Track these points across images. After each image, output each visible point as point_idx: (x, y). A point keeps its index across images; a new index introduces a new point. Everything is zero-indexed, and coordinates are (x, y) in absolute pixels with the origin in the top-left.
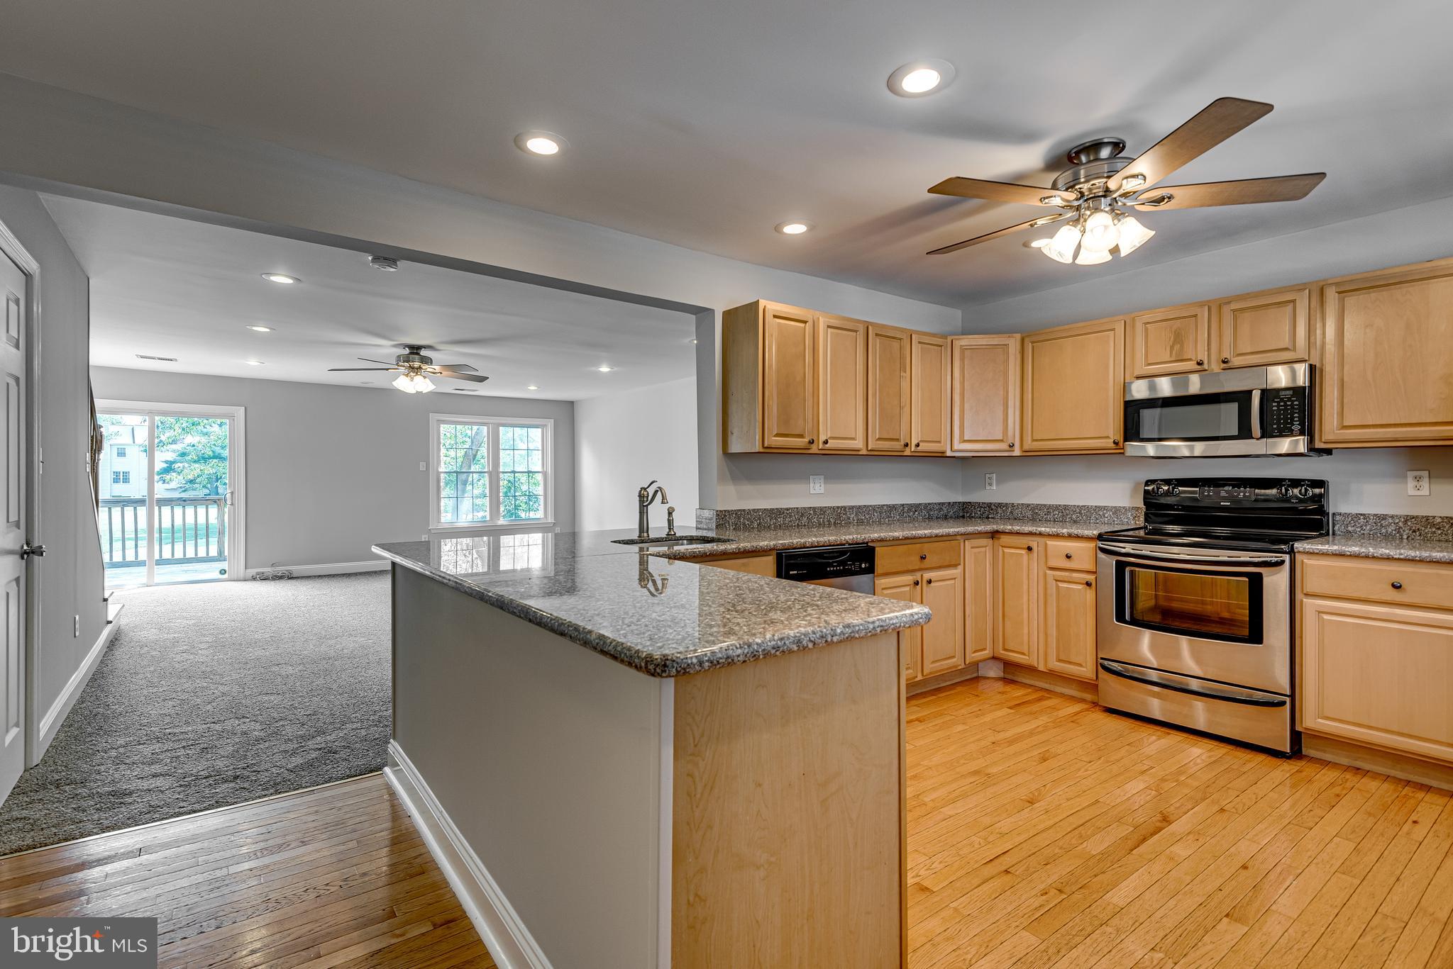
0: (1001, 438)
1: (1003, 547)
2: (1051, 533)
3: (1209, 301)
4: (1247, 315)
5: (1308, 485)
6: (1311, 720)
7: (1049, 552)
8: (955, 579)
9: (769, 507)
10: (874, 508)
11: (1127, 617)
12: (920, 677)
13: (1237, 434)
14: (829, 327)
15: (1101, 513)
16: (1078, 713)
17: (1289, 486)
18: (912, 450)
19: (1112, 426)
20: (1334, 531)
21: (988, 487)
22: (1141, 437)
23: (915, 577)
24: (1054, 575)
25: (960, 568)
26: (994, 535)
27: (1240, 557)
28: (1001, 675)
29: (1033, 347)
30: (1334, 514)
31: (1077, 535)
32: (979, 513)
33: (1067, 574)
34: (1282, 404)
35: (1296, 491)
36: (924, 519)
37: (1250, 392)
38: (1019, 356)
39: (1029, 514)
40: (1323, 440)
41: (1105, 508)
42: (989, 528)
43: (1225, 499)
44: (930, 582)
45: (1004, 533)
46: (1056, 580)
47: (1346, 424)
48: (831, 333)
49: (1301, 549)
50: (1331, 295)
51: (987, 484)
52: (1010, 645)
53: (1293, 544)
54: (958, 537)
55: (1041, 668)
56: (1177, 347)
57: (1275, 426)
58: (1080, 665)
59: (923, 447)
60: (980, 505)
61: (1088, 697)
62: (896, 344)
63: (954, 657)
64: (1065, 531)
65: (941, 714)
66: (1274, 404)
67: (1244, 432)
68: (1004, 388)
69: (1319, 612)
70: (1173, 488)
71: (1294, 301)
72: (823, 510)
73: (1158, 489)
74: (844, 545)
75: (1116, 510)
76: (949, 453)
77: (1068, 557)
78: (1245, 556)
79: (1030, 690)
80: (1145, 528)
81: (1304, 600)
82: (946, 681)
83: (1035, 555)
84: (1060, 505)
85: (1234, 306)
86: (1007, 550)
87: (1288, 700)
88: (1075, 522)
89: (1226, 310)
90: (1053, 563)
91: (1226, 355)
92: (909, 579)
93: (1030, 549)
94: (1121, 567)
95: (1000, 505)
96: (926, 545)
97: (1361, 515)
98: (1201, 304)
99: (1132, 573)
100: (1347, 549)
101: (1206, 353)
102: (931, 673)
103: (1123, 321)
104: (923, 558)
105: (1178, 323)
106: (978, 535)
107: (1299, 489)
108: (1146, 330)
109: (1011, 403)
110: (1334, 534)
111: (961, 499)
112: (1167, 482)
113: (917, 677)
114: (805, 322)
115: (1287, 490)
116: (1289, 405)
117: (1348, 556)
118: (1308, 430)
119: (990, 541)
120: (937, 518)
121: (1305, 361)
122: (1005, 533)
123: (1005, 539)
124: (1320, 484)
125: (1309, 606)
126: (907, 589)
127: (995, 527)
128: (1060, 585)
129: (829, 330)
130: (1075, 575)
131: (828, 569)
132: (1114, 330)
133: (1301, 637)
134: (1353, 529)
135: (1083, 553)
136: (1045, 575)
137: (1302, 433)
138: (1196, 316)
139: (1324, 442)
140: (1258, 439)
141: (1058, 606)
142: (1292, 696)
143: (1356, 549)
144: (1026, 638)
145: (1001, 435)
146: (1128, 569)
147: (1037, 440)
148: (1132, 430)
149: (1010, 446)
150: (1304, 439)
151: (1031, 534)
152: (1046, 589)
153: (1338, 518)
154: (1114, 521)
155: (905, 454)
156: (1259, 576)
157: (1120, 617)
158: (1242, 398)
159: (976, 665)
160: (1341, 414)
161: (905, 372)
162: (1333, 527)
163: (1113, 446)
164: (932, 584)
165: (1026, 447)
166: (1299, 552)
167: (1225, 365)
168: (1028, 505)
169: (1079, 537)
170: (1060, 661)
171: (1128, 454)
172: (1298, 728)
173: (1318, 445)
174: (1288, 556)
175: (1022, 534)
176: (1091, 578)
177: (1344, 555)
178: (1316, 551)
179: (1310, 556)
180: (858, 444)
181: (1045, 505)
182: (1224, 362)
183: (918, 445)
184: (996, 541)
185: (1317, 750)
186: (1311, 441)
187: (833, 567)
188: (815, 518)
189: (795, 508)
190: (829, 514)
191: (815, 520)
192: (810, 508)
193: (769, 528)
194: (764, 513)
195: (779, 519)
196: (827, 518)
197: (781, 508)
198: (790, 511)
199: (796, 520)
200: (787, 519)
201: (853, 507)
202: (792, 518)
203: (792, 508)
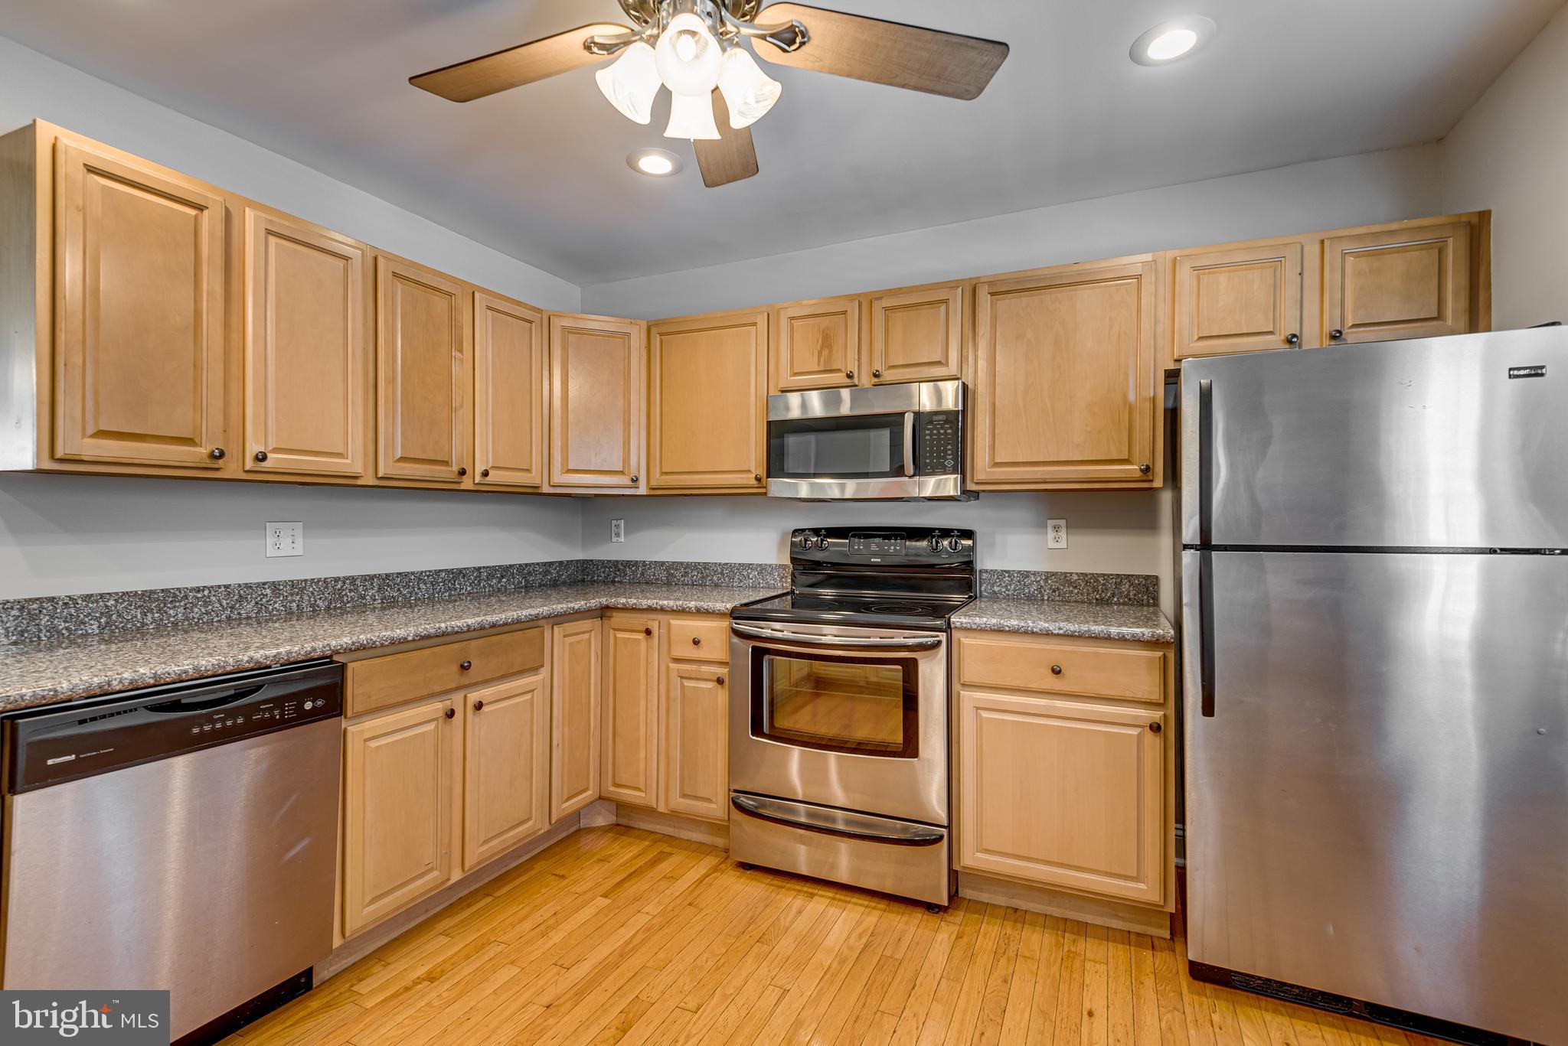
0: (621, 469)
1: (615, 630)
2: (675, 608)
3: (859, 295)
4: (899, 315)
5: (957, 536)
6: (970, 857)
7: (673, 637)
8: (533, 691)
9: (140, 588)
10: (420, 577)
11: (766, 729)
12: (457, 876)
13: (890, 470)
14: (269, 232)
15: (745, 573)
16: (700, 881)
17: (939, 536)
18: (476, 482)
19: (753, 456)
20: (980, 591)
21: (614, 540)
22: (786, 471)
23: (448, 703)
24: (678, 670)
25: (544, 672)
26: (604, 612)
27: (893, 638)
28: (613, 819)
29: (661, 341)
30: (981, 571)
31: (707, 610)
32: (603, 575)
33: (694, 667)
34: (935, 432)
35: (946, 543)
36: (518, 588)
37: (902, 414)
38: (644, 353)
39: (663, 576)
40: (975, 481)
41: (749, 566)
42: (593, 603)
43: (876, 555)
44: (479, 706)
45: (615, 609)
46: (682, 678)
47: (998, 460)
48: (276, 243)
49: (958, 624)
50: (984, 298)
51: (613, 535)
52: (624, 777)
53: (950, 618)
54: (542, 622)
55: (662, 809)
56: (825, 353)
57: (928, 461)
58: (709, 800)
59: (494, 477)
60: (604, 564)
61: (720, 842)
62: (440, 304)
63: (529, 819)
64: (692, 604)
65: (480, 947)
66: (928, 432)
67: (898, 471)
68: (624, 397)
69: (978, 708)
70: (822, 541)
71: (946, 301)
72: (297, 587)
73: (806, 540)
74: (270, 667)
75: (762, 569)
76: (546, 489)
77: (696, 642)
78: (899, 637)
79: (647, 843)
80: (793, 592)
81: (961, 692)
82: (520, 856)
83: (656, 640)
84: (699, 563)
85: (887, 302)
86: (620, 635)
87: (944, 831)
88: (717, 585)
89: (878, 307)
90: (678, 652)
91: (877, 366)
92: (437, 707)
93: (648, 632)
94: (758, 654)
95: (628, 564)
96: (474, 643)
97: (1006, 572)
98: (851, 298)
99: (771, 662)
100: (1005, 624)
101: (856, 362)
102: (479, 863)
103: (766, 313)
104: (465, 668)
105: (826, 321)
106: (577, 616)
107: (950, 539)
108: (792, 327)
109: (634, 419)
110: (981, 596)
111: (580, 555)
112: (816, 532)
113: (449, 879)
114: (202, 208)
115: (937, 542)
116: (942, 434)
117: (1006, 631)
118: (960, 467)
119: (597, 622)
120: (540, 585)
121: (958, 379)
122: (618, 608)
123: (618, 619)
124: (968, 534)
125: (968, 699)
126: (431, 726)
127: (604, 601)
128: (686, 684)
129: (272, 240)
130: (705, 668)
131: (196, 730)
132: (754, 324)
133: (959, 743)
134: (998, 589)
135: (714, 634)
136: (668, 668)
137: (954, 472)
138: (845, 313)
139: (976, 483)
140: (910, 477)
141: (683, 716)
142: (949, 827)
143: (1014, 623)
144: (642, 766)
145: (621, 464)
146: (766, 658)
147: (666, 473)
148: (776, 464)
149: (632, 480)
150: (956, 479)
151: (650, 609)
152: (668, 691)
153: (985, 576)
154: (759, 583)
155: (463, 487)
156: (915, 661)
157: (757, 730)
158: (893, 421)
159: (577, 815)
160: (993, 447)
161: (461, 351)
162: (980, 587)
163: (754, 482)
164: (485, 709)
165: (654, 483)
166: (956, 628)
167: (876, 380)
168: (662, 564)
169: (709, 613)
170: (684, 796)
171: (770, 495)
172: (956, 867)
173: (971, 487)
174: (945, 634)
175: (639, 609)
176: (723, 671)
177: (1002, 631)
178: (974, 627)
179: (966, 633)
180: (354, 463)
181: (682, 563)
182: (876, 376)
183: (485, 474)
184: (606, 621)
185: (973, 888)
186: (963, 481)
187: (213, 722)
188: (275, 602)
189: (219, 587)
190: (312, 593)
191: (276, 605)
192: (264, 584)
193: (141, 631)
194: (124, 601)
195: (171, 612)
196: (310, 601)
197: (179, 589)
198: (206, 593)
199: (224, 609)
200: (196, 610)
201: (372, 578)
202: (210, 607)
203: (212, 587)
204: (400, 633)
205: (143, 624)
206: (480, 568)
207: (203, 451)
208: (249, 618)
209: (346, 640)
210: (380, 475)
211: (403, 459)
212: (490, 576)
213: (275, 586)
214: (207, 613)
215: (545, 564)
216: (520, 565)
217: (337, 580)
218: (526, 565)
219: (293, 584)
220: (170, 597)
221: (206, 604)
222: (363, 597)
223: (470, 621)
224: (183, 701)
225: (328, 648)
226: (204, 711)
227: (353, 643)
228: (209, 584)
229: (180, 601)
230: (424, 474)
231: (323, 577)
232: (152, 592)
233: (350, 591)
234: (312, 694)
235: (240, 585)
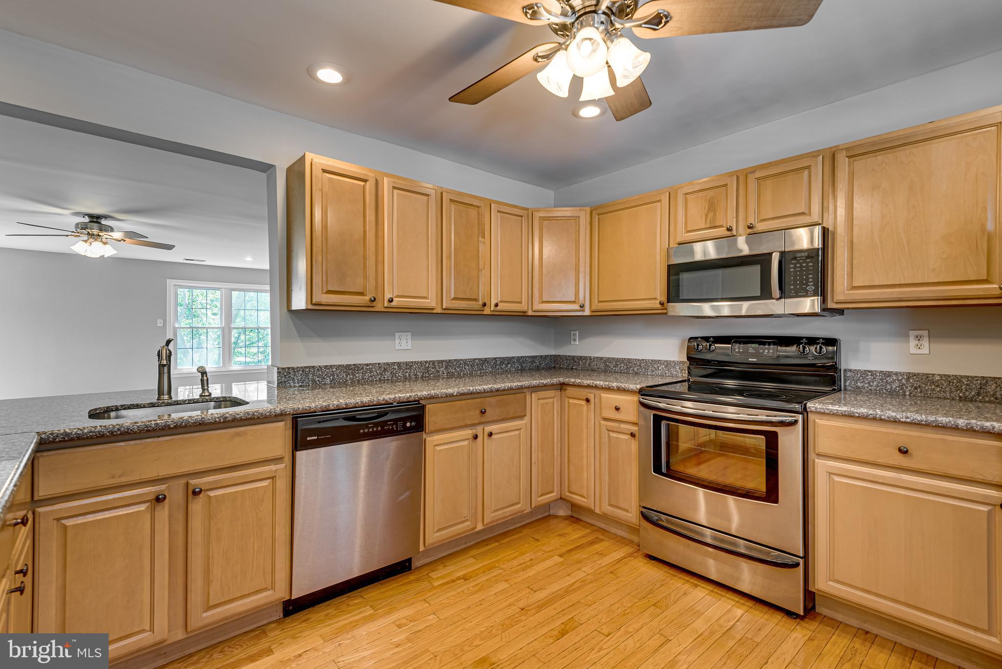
0: (574, 300)
1: (568, 397)
2: (604, 386)
3: (737, 171)
4: (769, 182)
5: (822, 343)
6: (822, 583)
7: (602, 404)
8: (520, 429)
9: (345, 363)
10: (465, 362)
11: (664, 470)
12: (480, 527)
13: (759, 295)
14: (394, 188)
15: (656, 366)
16: (620, 560)
17: (806, 344)
18: (492, 310)
19: (658, 289)
20: (845, 386)
21: (572, 343)
22: (681, 298)
23: (475, 431)
24: (606, 426)
25: (527, 419)
26: (562, 386)
27: (758, 416)
28: (569, 513)
29: (599, 218)
30: (845, 370)
31: (624, 388)
32: (566, 364)
33: (616, 424)
34: (798, 265)
35: (813, 348)
36: (517, 370)
37: (770, 254)
38: (588, 227)
39: (602, 366)
40: (835, 301)
41: (659, 362)
42: (555, 381)
43: (753, 356)
44: (490, 434)
45: (569, 385)
46: (608, 430)
47: (855, 284)
48: (397, 193)
49: (813, 409)
50: (842, 161)
51: (572, 340)
52: (574, 488)
53: (806, 404)
54: (525, 390)
55: (597, 511)
56: (711, 215)
57: (792, 287)
58: (627, 511)
59: (501, 307)
60: (567, 358)
61: (635, 539)
62: (473, 212)
63: (518, 503)
64: (615, 384)
65: (490, 568)
66: (792, 266)
67: (765, 293)
68: (576, 255)
69: (830, 473)
70: (710, 345)
71: (808, 167)
72: (409, 365)
73: (698, 345)
74: (392, 404)
75: (668, 364)
76: (530, 313)
77: (617, 409)
78: (762, 416)
79: (588, 531)
80: (689, 380)
81: (816, 460)
82: (515, 524)
83: (592, 406)
84: (625, 359)
85: (758, 174)
86: (571, 401)
87: (801, 561)
88: (636, 374)
89: (751, 178)
90: (607, 414)
91: (751, 220)
92: (468, 433)
93: (588, 400)
94: (657, 420)
95: (581, 358)
96: (488, 399)
97: (869, 371)
98: (730, 174)
99: (668, 426)
100: (855, 411)
101: (735, 219)
102: (492, 522)
103: (668, 193)
104: (483, 413)
105: (711, 193)
106: (544, 388)
107: (815, 346)
108: (686, 200)
109: (581, 269)
110: (845, 390)
111: (553, 352)
112: (706, 339)
113: (475, 528)
114: (365, 181)
115: (804, 348)
116: (804, 267)
117: (856, 417)
118: (822, 291)
119: (558, 393)
120: (529, 369)
121: (819, 224)
122: (570, 385)
123: (570, 391)
124: (832, 342)
125: (821, 467)
126: (466, 443)
127: (561, 380)
128: (611, 435)
129: (395, 191)
130: (623, 426)
131: (362, 431)
132: (660, 201)
133: (814, 497)
134: (862, 384)
135: (629, 404)
136: (600, 423)
137: (815, 294)
138: (726, 185)
139: (836, 303)
140: (777, 299)
141: (609, 454)
142: (805, 557)
143: (864, 411)
144: (585, 482)
145: (574, 297)
146: (664, 423)
147: (602, 302)
148: (673, 294)
149: (581, 306)
150: (818, 299)
151: (589, 386)
152: (600, 438)
153: (849, 374)
154: (666, 373)
155: (485, 313)
156: (775, 434)
157: (657, 469)
158: (763, 260)
159: (548, 506)
160: (851, 275)
161: (484, 237)
162: (845, 382)
163: (659, 306)
164: (494, 436)
165: (594, 308)
166: (811, 411)
167: (750, 230)
168: (602, 358)
169: (626, 390)
170: (611, 505)
171: (669, 314)
172: (811, 589)
173: (831, 305)
174: (801, 416)
175: (582, 386)
176: (634, 429)
177: (853, 416)
178: (827, 411)
179: (821, 416)
180: (431, 302)
181: (614, 359)
182: (749, 227)
183: (497, 305)
184: (563, 392)
185: (828, 608)
186: (824, 301)
187: (369, 428)
188: (399, 373)
189: (376, 364)
190: (415, 369)
191: (400, 374)
192: (395, 363)
193: (345, 384)
194: (339, 369)
195: (357, 375)
196: (414, 372)
197: (360, 364)
198: (371, 366)
199: (378, 375)
200: (367, 375)
201: (442, 361)
202: (372, 374)
203: (373, 364)
204: (450, 391)
205: (346, 380)
206: (496, 358)
207: (367, 298)
208: (388, 380)
209: (425, 393)
210: (444, 308)
211: (455, 299)
212: (502, 363)
213: (399, 364)
214: (371, 376)
215: (532, 357)
216: (518, 357)
217: (426, 362)
218: (521, 357)
219: (407, 364)
220: (356, 368)
221: (371, 372)
222: (438, 372)
223: (485, 387)
224: (357, 417)
225: (417, 396)
226: (365, 423)
227: (428, 395)
228: (372, 363)
229: (360, 370)
230: (465, 306)
231: (420, 360)
232: (350, 365)
233: (432, 368)
234: (410, 419)
235: (384, 363)
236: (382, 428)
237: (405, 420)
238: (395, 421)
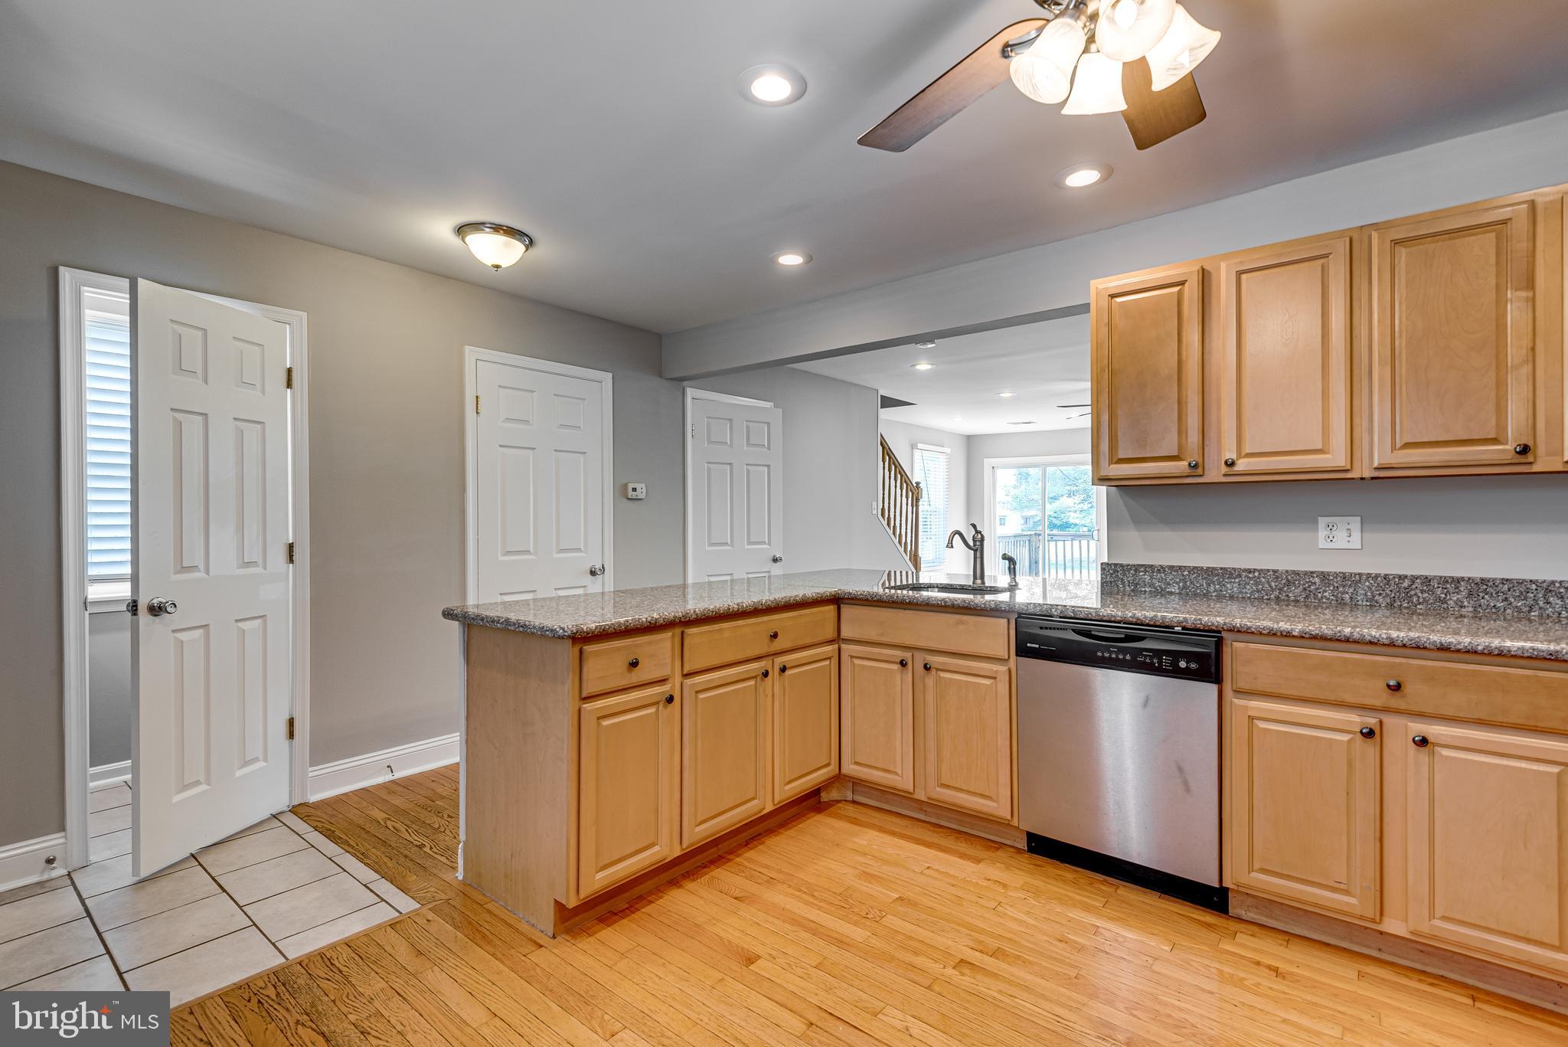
14: (1241, 273)
23: (1367, 719)
44: (1424, 742)
92: (1356, 720)
104: (1396, 687)
113: (1375, 921)
114: (1181, 283)
129: (1245, 276)
131: (1099, 654)
155: (1529, 468)
164: (1432, 749)
187: (1111, 653)
188: (1325, 591)
189: (1268, 571)
190: (1369, 587)
191: (1326, 594)
192: (1312, 573)
193: (1206, 596)
194: (1194, 573)
195: (1228, 586)
196: (1366, 595)
197: (1234, 569)
198: (1256, 574)
199: (1273, 590)
200: (1248, 587)
202: (1260, 586)
203: (1262, 570)
204: (1282, 626)
205: (1209, 592)
207: (1182, 464)
208: (1297, 601)
210: (1377, 465)
211: (1414, 444)
213: (1324, 576)
217: (1402, 578)
219: (1344, 577)
220: (1228, 574)
221: (1257, 583)
222: (1444, 601)
223: (1394, 634)
224: (1093, 633)
226: (1104, 643)
227: (1225, 624)
228: (1259, 568)
229: (1235, 579)
230: (1447, 458)
231: (1383, 572)
232: (1214, 569)
233: (1422, 591)
234: (1188, 656)
235: (1287, 571)
236: (1134, 658)
237: (1177, 655)
238: (1158, 653)
